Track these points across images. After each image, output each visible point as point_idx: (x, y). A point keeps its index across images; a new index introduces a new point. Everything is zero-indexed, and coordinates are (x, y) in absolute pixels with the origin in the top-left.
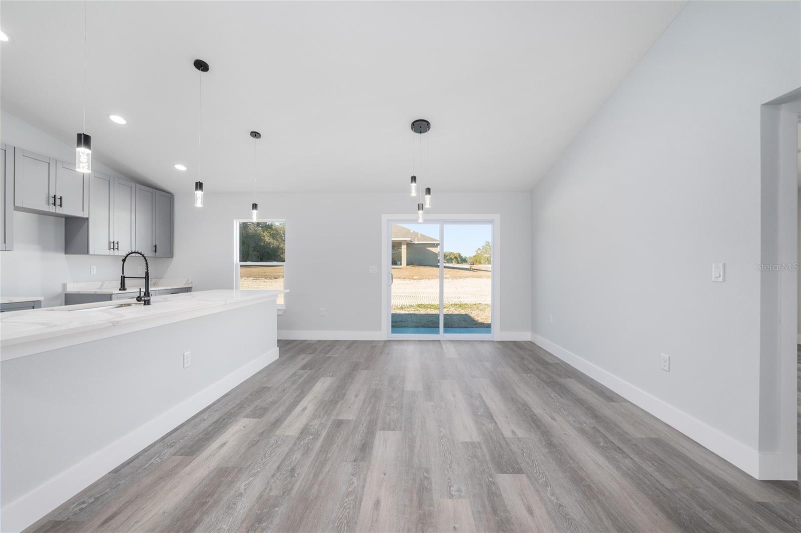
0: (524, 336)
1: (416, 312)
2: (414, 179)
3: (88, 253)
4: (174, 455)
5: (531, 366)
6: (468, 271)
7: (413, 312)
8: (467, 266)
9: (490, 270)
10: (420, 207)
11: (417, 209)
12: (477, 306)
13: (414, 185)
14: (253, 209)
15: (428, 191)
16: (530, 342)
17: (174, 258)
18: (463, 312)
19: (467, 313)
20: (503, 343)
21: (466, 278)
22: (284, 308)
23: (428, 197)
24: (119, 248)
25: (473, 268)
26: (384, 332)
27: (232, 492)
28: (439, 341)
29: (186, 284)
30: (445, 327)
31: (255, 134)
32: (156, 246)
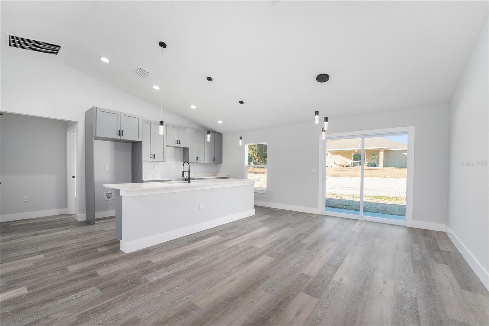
2: (317, 113)
4: (187, 241)
11: (322, 131)
13: (317, 116)
15: (326, 119)
17: (223, 164)
22: (266, 190)
23: (326, 123)
24: (200, 160)
26: (320, 209)
27: (192, 258)
29: (226, 176)
30: (366, 210)
31: (241, 102)
32: (214, 158)
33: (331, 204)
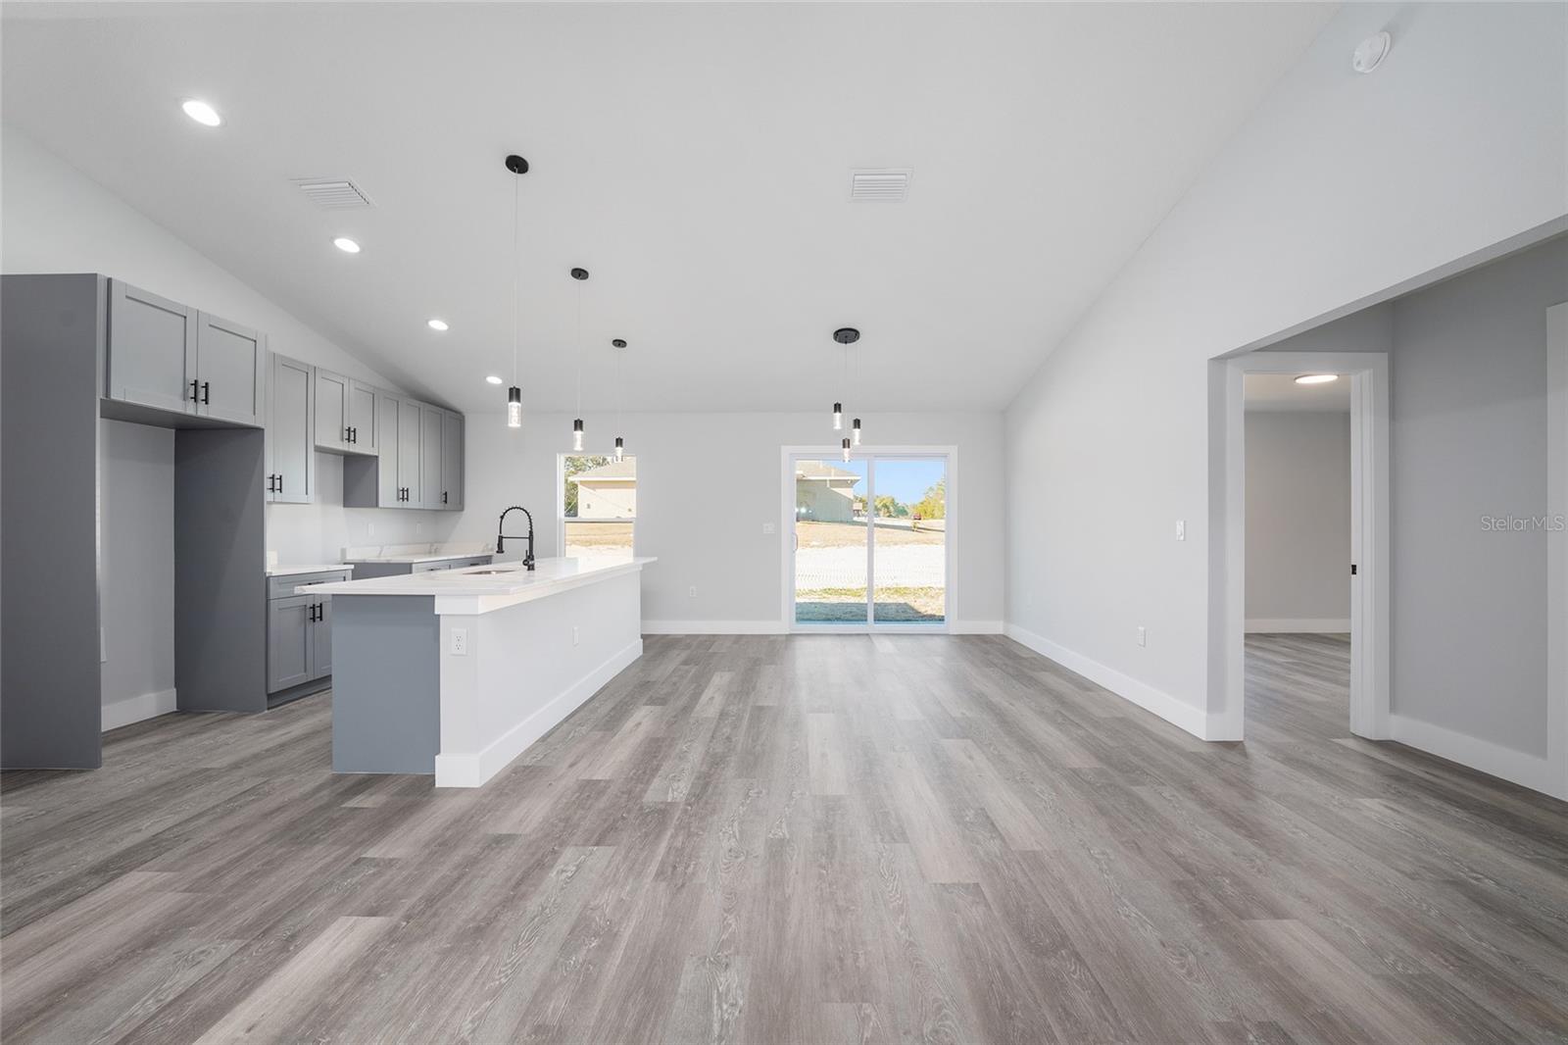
0: (993, 627)
1: (823, 601)
2: (838, 407)
3: (377, 505)
5: (996, 661)
6: (910, 532)
7: (817, 601)
8: (909, 523)
9: (943, 529)
10: (846, 443)
11: (842, 446)
12: (925, 591)
13: (838, 415)
14: (617, 445)
15: (857, 423)
16: (1004, 636)
17: (463, 513)
18: (901, 600)
19: (907, 601)
20: (962, 637)
21: (907, 543)
23: (857, 431)
24: (410, 498)
25: (919, 526)
26: (782, 624)
28: (867, 635)
29: (483, 551)
30: (877, 619)
31: (620, 343)
32: (446, 494)
33: (806, 614)
